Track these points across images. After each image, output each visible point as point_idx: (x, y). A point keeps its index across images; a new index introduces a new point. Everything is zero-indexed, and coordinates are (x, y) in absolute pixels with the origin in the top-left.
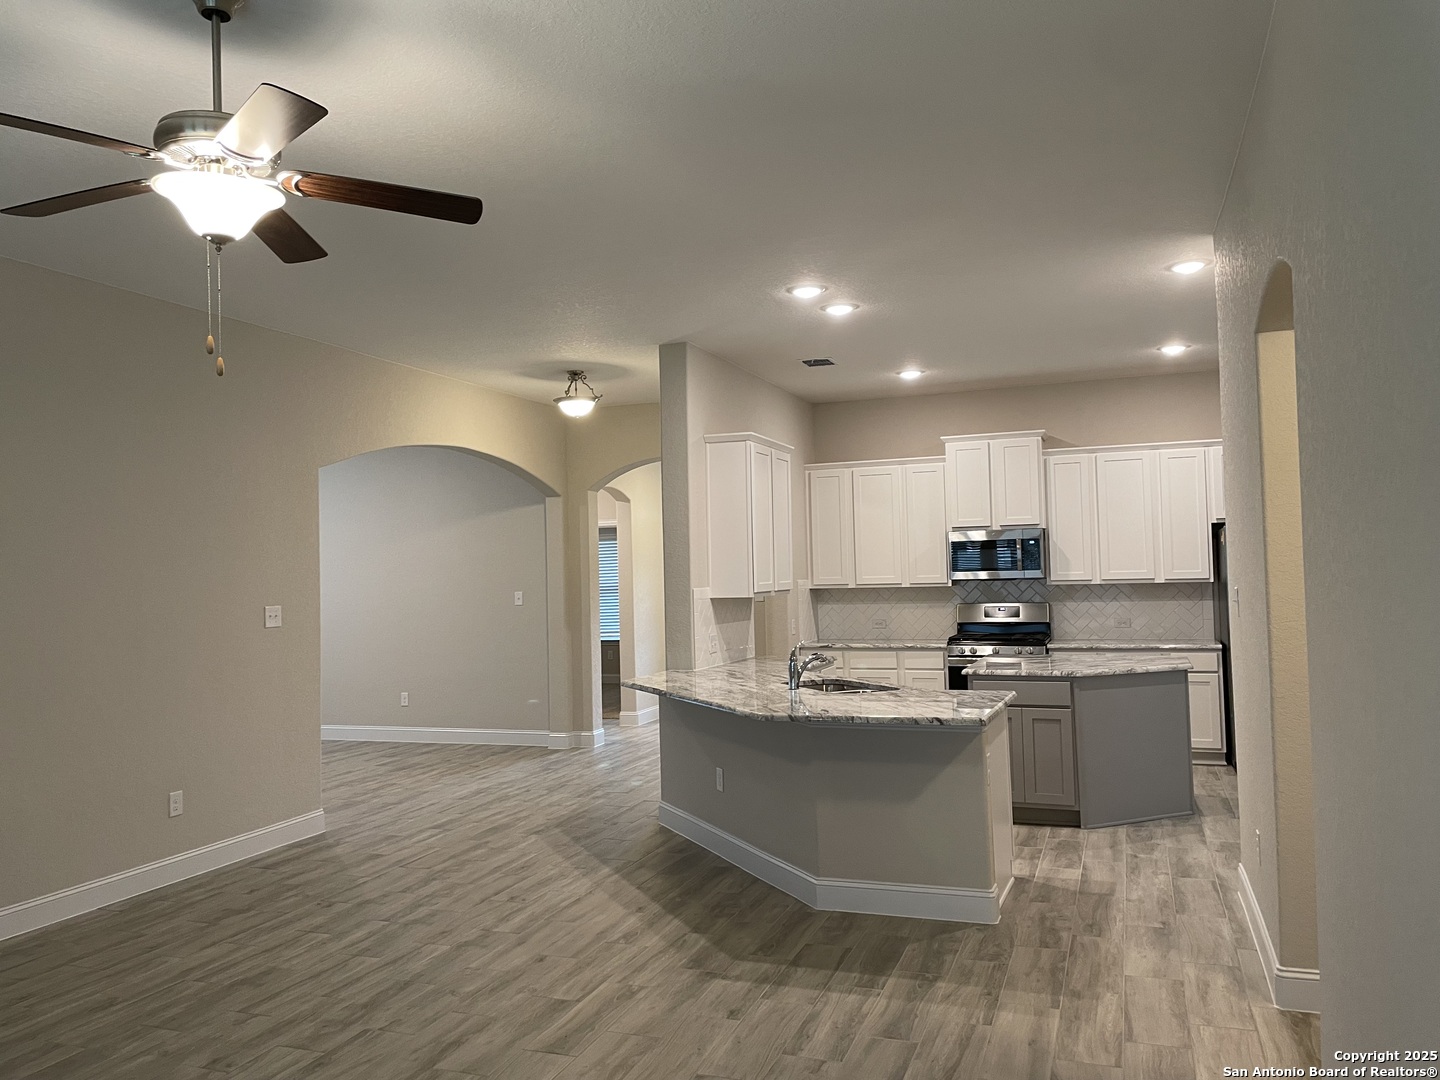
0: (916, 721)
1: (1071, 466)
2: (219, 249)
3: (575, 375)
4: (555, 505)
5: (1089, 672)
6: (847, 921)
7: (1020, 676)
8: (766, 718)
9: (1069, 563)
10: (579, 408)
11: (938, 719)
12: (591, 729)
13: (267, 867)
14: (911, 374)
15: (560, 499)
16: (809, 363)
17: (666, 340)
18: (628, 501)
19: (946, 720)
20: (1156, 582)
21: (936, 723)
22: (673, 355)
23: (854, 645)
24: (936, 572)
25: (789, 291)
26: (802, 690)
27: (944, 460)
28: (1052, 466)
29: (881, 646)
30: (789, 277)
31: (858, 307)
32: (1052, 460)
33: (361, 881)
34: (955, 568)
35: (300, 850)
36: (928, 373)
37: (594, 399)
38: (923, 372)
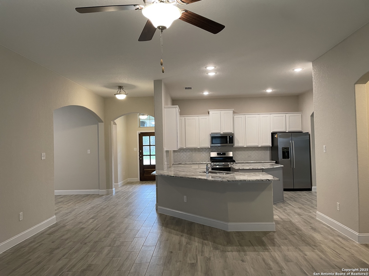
1: (240, 118)
2: (162, 31)
3: (120, 87)
4: (101, 125)
5: (266, 167)
9: (239, 142)
10: (121, 97)
12: (112, 188)
14: (206, 93)
15: (103, 124)
16: (186, 88)
22: (158, 83)
23: (187, 163)
24: (207, 143)
25: (206, 68)
26: (209, 174)
28: (235, 118)
29: (194, 163)
31: (217, 73)
32: (235, 116)
34: (212, 143)
36: (210, 93)
37: (126, 94)
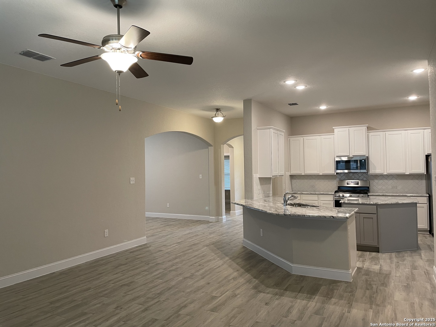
0: (325, 217)
1: (377, 137)
2: (119, 75)
3: (218, 110)
4: (211, 149)
5: (383, 203)
6: (302, 278)
7: (359, 204)
8: (277, 214)
9: (376, 168)
10: (219, 120)
11: (333, 217)
12: (222, 216)
13: (131, 252)
14: (323, 107)
15: (212, 148)
16: (290, 104)
17: (245, 99)
18: (233, 148)
19: (335, 217)
20: (406, 174)
21: (332, 217)
22: (247, 103)
23: (304, 193)
24: (331, 170)
25: (284, 82)
26: (287, 206)
27: (334, 135)
28: (370, 136)
29: (312, 193)
30: (285, 78)
31: (307, 86)
32: (370, 134)
33: (157, 258)
34: (337, 169)
35: (140, 248)
37: (223, 117)
38: (327, 107)
